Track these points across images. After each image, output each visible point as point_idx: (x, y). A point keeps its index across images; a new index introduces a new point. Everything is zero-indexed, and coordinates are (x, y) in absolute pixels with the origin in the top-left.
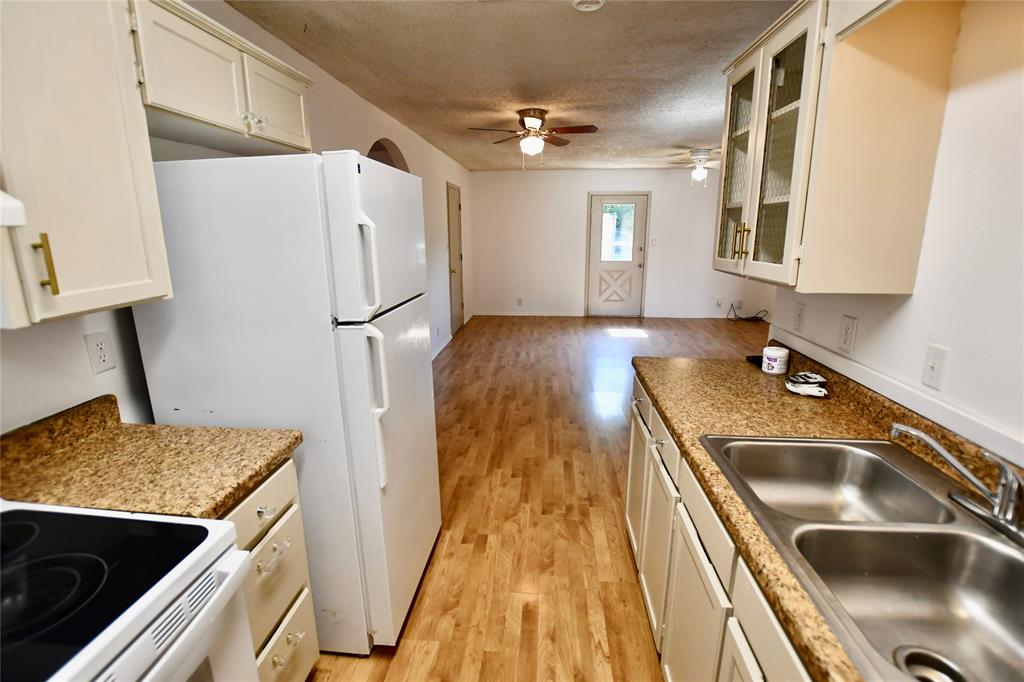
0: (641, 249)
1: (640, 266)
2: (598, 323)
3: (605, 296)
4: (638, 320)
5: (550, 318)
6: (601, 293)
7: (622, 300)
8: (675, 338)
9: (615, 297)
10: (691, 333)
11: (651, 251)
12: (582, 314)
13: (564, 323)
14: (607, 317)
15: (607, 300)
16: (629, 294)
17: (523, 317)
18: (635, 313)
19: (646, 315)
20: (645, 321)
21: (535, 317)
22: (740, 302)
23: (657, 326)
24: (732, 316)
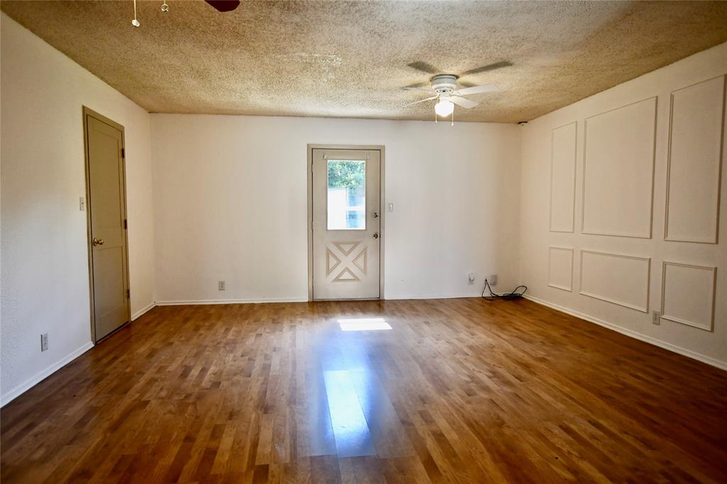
0: (376, 214)
1: (376, 236)
2: (325, 312)
3: (334, 274)
4: (375, 305)
5: (263, 306)
6: (329, 271)
7: (356, 279)
8: (426, 328)
9: (346, 275)
10: (443, 318)
11: (388, 218)
12: (305, 299)
13: (278, 312)
14: (338, 302)
15: (337, 279)
16: (365, 271)
17: (226, 306)
18: (372, 294)
19: (387, 297)
20: (385, 306)
21: (241, 306)
22: (495, 277)
23: (400, 311)
24: (487, 294)
